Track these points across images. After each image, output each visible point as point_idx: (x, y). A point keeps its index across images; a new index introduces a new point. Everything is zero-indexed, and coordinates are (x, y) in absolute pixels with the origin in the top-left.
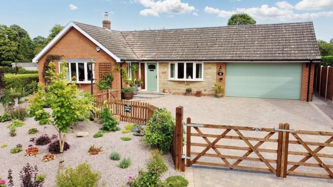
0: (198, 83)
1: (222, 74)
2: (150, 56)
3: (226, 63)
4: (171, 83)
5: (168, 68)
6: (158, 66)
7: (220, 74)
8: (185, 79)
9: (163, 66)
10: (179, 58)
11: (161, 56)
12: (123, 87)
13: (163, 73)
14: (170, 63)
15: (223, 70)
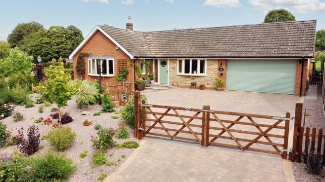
0: (202, 78)
1: (223, 70)
2: (162, 53)
3: (226, 60)
4: (179, 77)
5: (177, 64)
6: (168, 63)
7: (221, 70)
8: (190, 74)
9: (173, 62)
10: (185, 56)
11: (172, 53)
12: (136, 80)
13: (172, 68)
14: (178, 59)
15: (223, 66)
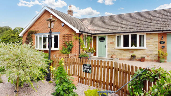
1: (164, 43)
2: (100, 31)
5: (115, 40)
6: (107, 38)
7: (162, 43)
8: (130, 47)
9: (111, 38)
10: (124, 31)
11: (110, 30)
12: (80, 53)
13: (111, 43)
14: (117, 35)
15: (164, 40)
